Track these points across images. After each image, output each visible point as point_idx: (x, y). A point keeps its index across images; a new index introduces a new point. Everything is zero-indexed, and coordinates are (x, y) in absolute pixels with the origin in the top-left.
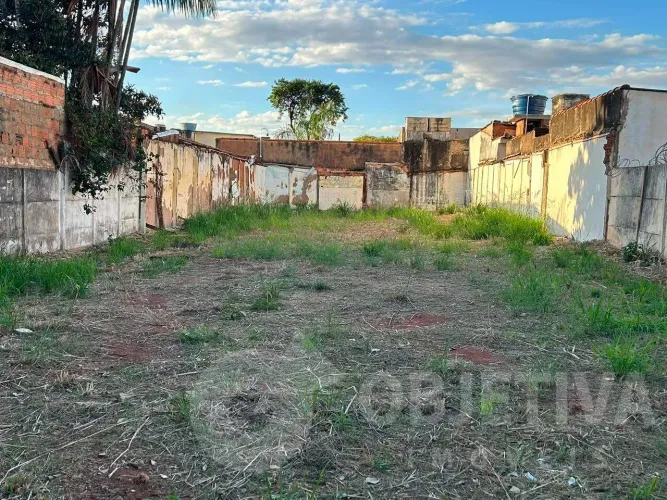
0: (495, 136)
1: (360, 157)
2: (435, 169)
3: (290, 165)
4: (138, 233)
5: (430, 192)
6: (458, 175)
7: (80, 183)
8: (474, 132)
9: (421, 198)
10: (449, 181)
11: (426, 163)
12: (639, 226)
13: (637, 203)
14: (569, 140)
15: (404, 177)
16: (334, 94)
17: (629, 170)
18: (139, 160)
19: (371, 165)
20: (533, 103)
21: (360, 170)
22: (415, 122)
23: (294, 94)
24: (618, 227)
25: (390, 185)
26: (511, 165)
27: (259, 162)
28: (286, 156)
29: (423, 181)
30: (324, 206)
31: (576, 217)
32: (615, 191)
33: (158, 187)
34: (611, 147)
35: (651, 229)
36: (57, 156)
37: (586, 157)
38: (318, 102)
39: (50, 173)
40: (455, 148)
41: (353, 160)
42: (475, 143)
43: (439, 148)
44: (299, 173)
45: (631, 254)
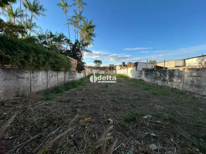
0: (120, 66)
1: (104, 68)
2: (112, 70)
3: (97, 69)
4: (83, 77)
5: (112, 72)
6: (115, 71)
7: (79, 72)
8: (117, 66)
9: (111, 73)
10: (114, 71)
11: (112, 69)
12: (140, 77)
13: (140, 74)
14: (130, 67)
15: (109, 71)
16: (101, 62)
17: (139, 71)
18: (84, 69)
19: (106, 69)
20: (124, 63)
21: (104, 70)
22: (110, 65)
23: (96, 61)
24: (138, 77)
25: (108, 72)
26: (122, 70)
27: (93, 69)
28: (96, 68)
29: (111, 71)
30: (100, 74)
31: (132, 76)
32: (137, 73)
33: (85, 72)
34: (136, 68)
35: (142, 77)
36: (77, 69)
37: (133, 69)
38: (99, 62)
39: (76, 71)
40: (115, 68)
41: (104, 69)
42: (117, 67)
43: (113, 68)
44: (98, 70)
45: (140, 80)
